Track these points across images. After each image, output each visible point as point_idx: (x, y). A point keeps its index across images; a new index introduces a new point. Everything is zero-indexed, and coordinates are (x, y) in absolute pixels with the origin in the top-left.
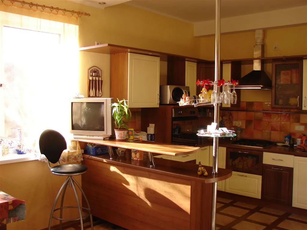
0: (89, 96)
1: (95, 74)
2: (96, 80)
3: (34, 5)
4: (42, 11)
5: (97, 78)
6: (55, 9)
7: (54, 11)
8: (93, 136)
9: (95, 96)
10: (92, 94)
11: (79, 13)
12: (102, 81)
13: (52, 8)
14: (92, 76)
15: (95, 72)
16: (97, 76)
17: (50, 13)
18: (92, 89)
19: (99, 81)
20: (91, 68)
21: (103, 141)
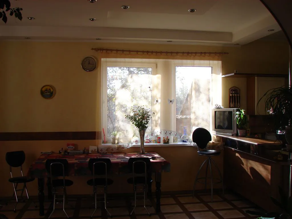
0: (230, 107)
1: (234, 92)
2: (235, 96)
3: (190, 53)
4: (195, 56)
5: (236, 95)
6: (203, 53)
7: (203, 54)
8: (226, 133)
9: (234, 106)
10: (232, 106)
11: (220, 53)
12: (239, 96)
13: (201, 53)
14: (232, 93)
15: (234, 91)
16: (235, 94)
17: (200, 56)
18: (232, 103)
19: (237, 96)
20: (231, 88)
21: (231, 136)
